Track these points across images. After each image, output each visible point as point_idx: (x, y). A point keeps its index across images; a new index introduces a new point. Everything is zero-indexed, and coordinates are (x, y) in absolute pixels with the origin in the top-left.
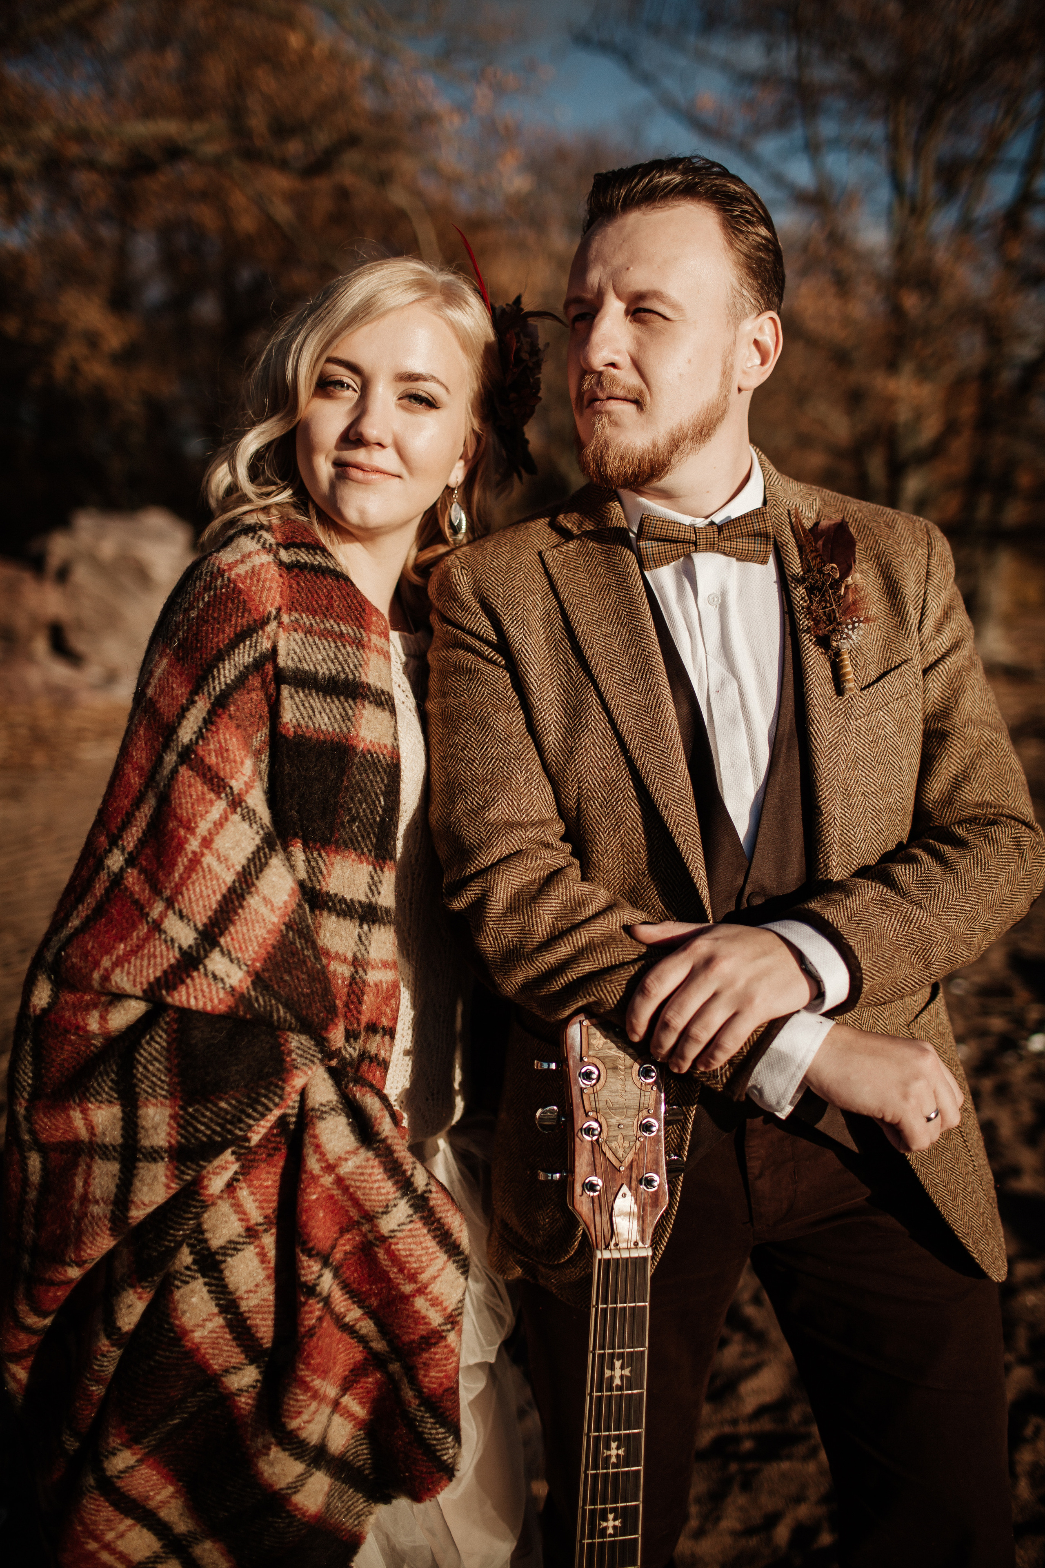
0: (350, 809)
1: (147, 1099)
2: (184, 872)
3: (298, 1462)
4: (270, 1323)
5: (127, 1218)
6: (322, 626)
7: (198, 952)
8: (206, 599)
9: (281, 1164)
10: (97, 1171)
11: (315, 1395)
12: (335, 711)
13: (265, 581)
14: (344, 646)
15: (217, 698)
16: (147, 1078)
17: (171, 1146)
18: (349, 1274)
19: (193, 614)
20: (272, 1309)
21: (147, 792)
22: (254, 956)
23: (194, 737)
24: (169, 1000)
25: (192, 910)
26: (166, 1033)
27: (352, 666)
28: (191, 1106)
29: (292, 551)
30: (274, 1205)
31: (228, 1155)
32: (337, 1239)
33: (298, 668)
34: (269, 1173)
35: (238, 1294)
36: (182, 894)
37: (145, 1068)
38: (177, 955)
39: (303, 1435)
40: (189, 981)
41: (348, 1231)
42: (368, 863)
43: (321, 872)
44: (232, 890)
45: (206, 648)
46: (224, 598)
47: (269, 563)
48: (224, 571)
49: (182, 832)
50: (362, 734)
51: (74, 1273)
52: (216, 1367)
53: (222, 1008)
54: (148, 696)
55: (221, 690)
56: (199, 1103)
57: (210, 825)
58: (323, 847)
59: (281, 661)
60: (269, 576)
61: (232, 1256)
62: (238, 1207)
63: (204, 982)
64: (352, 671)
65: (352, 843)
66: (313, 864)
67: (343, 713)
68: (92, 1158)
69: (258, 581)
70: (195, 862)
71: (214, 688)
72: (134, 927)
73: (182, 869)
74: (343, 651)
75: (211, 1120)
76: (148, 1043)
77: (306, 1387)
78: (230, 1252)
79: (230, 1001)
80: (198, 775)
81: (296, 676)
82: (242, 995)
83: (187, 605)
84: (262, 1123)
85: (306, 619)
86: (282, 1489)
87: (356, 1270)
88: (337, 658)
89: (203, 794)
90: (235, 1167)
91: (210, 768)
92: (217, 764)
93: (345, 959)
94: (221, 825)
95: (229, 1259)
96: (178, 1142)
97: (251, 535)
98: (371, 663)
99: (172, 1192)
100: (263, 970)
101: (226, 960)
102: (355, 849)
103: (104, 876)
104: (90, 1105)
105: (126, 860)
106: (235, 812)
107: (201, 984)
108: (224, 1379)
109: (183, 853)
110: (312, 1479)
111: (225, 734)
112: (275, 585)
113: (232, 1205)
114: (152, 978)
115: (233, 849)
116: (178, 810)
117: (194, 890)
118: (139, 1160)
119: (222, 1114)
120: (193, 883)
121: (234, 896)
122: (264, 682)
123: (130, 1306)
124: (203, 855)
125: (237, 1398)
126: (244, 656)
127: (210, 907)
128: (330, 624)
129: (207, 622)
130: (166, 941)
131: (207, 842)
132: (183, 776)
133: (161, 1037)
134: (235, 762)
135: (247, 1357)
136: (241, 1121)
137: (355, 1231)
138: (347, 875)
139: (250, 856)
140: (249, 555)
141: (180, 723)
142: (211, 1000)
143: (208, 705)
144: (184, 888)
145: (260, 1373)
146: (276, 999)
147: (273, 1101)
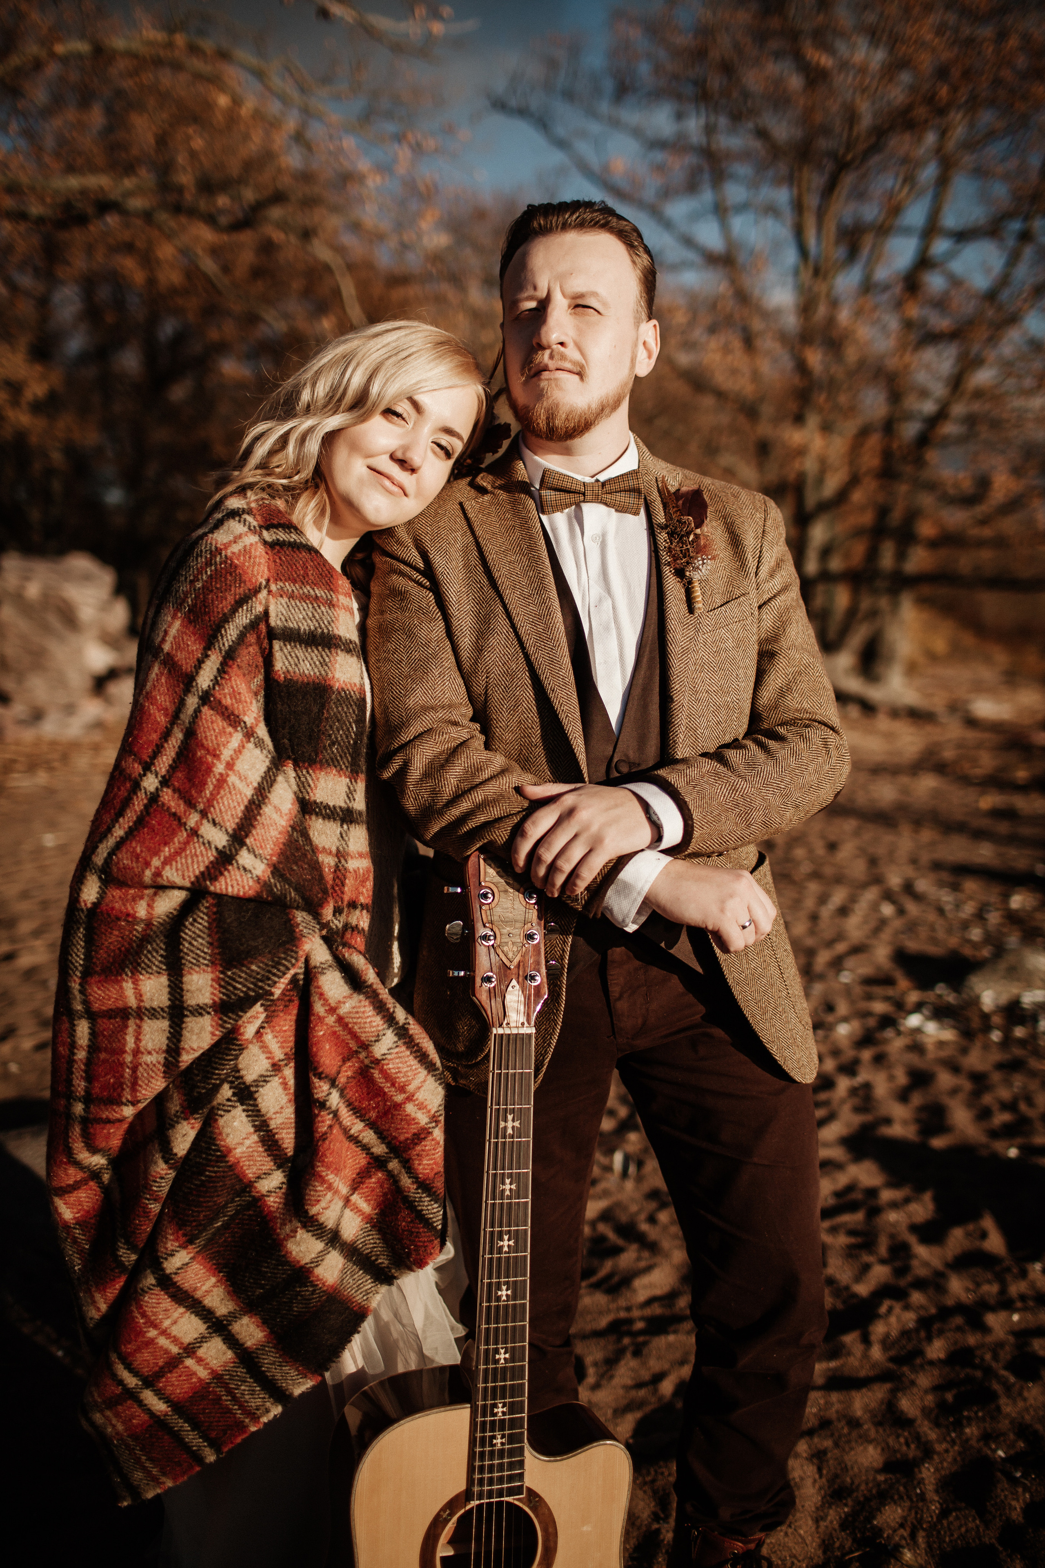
0: (330, 736)
1: (191, 968)
2: (214, 789)
3: (318, 1241)
4: (292, 1136)
5: (179, 1062)
6: (301, 592)
7: (230, 850)
8: (209, 573)
9: (295, 1012)
10: (147, 1029)
11: (330, 1187)
12: (315, 659)
13: (255, 557)
14: (319, 608)
15: (226, 652)
16: (192, 951)
17: (215, 1002)
18: (350, 1093)
19: (199, 585)
20: (293, 1125)
21: (172, 728)
22: (271, 852)
23: (211, 684)
24: (212, 888)
25: (223, 820)
26: (206, 914)
27: (326, 623)
28: (229, 970)
29: (273, 530)
30: (292, 1044)
31: (258, 1008)
32: (340, 1067)
33: (285, 627)
34: (285, 1020)
35: (268, 1115)
36: (213, 806)
37: (190, 943)
38: (215, 853)
39: (322, 1219)
40: (226, 873)
41: (349, 1060)
42: (346, 777)
43: (309, 786)
44: (251, 802)
45: (213, 612)
46: (223, 572)
47: (256, 543)
48: (221, 550)
49: (210, 759)
50: (337, 676)
51: (129, 1111)
52: (250, 1175)
53: (251, 893)
54: (165, 651)
55: (229, 646)
56: (236, 967)
57: (231, 752)
58: (310, 766)
59: (273, 622)
60: (258, 553)
61: (263, 1086)
62: (264, 1048)
63: (237, 872)
64: (326, 626)
65: (333, 761)
66: (303, 779)
67: (322, 661)
68: (141, 1019)
69: (250, 558)
70: (222, 781)
71: (224, 645)
72: (174, 833)
73: (211, 787)
74: (319, 611)
75: (246, 979)
76: (192, 924)
77: (323, 1181)
78: (261, 1083)
79: (257, 887)
80: (218, 713)
81: (284, 633)
82: (265, 881)
83: (192, 578)
84: (282, 980)
85: (289, 587)
86: (307, 1264)
87: (357, 1091)
88: (314, 617)
89: (224, 728)
90: (263, 1016)
91: (227, 708)
92: (232, 704)
93: (331, 852)
94: (240, 752)
95: (261, 1089)
96: (221, 999)
97: (237, 519)
98: (341, 619)
99: (216, 1038)
100: (279, 862)
101: (252, 856)
102: (335, 767)
103: (141, 795)
104: (141, 977)
105: (160, 782)
106: (249, 741)
107: (235, 875)
108: (256, 1184)
109: (212, 775)
110: (329, 1256)
111: (236, 681)
112: (263, 561)
113: (261, 1047)
114: (197, 873)
115: (250, 769)
116: (204, 741)
117: (223, 803)
118: (187, 1016)
119: (254, 974)
120: (222, 798)
121: (253, 807)
122: (258, 638)
123: (183, 1135)
124: (228, 775)
125: (267, 1199)
126: (243, 618)
127: (237, 815)
128: (307, 589)
129: (212, 591)
130: (204, 844)
131: (230, 766)
132: (206, 715)
133: (202, 919)
134: (246, 702)
135: (275, 1163)
136: (269, 979)
137: (354, 1060)
138: (330, 786)
139: (263, 775)
140: (240, 536)
141: (197, 673)
142: (243, 887)
143: (220, 658)
144: (215, 802)
145: (285, 1176)
146: (289, 884)
147: (291, 962)
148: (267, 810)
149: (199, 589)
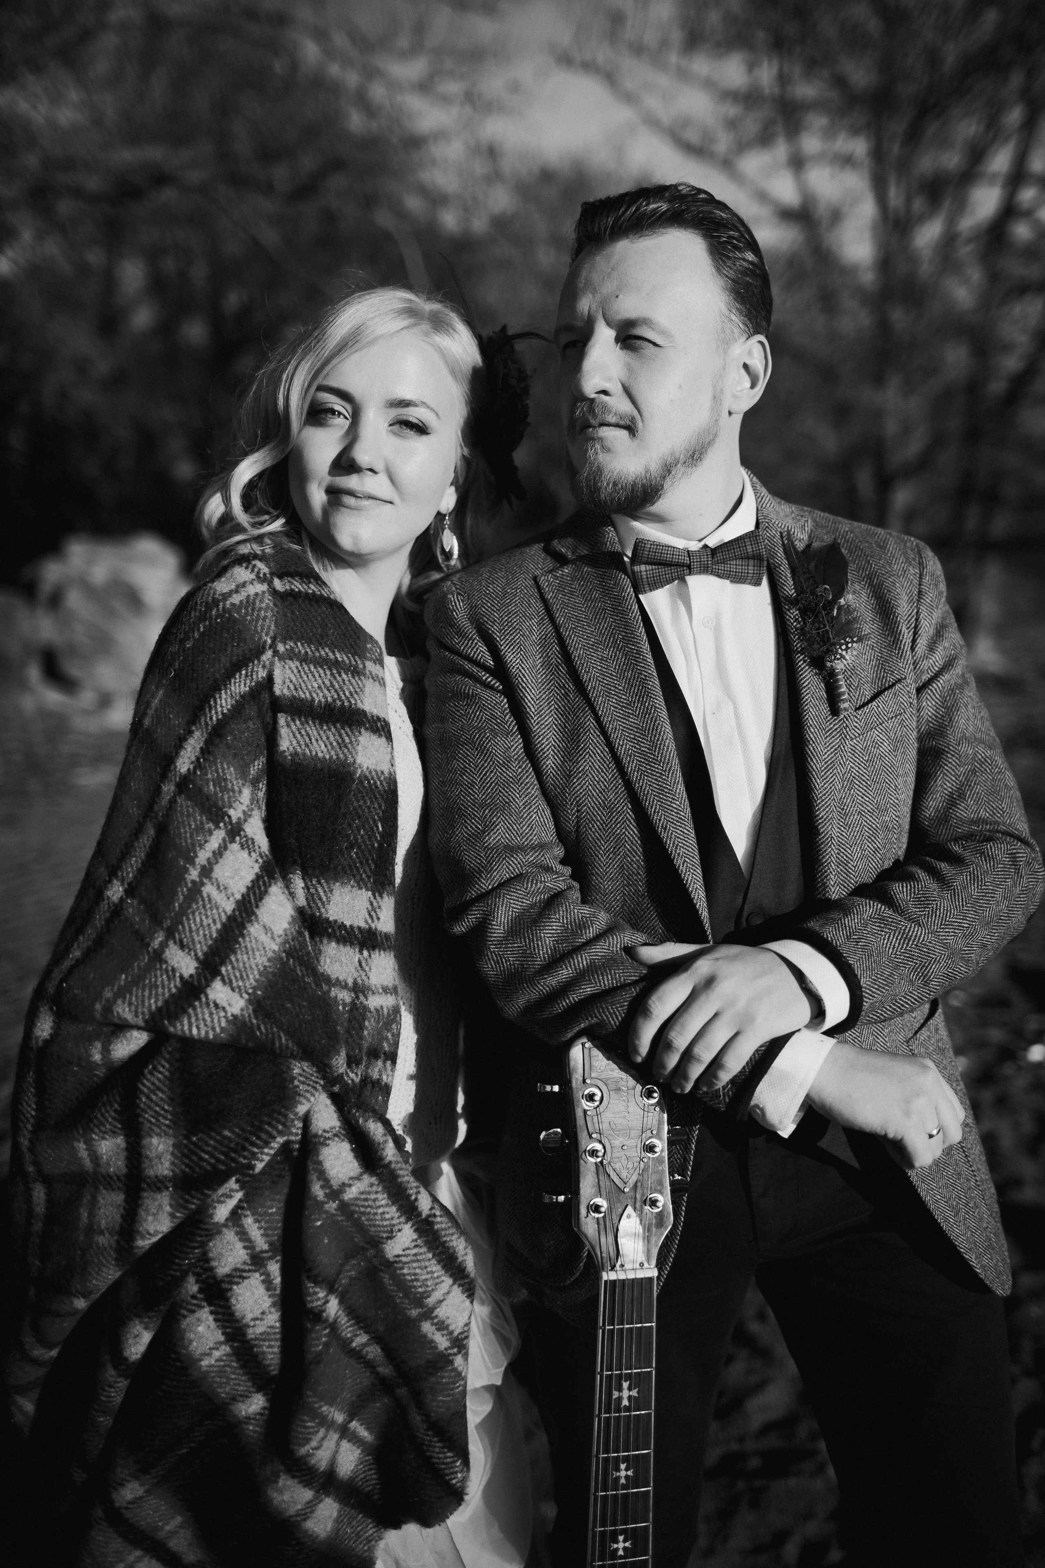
0: (348, 836)
1: (150, 1128)
2: (184, 901)
3: (307, 1489)
4: (277, 1350)
5: (132, 1248)
6: (317, 655)
7: (199, 981)
8: (202, 629)
9: (286, 1191)
10: (102, 1201)
11: (323, 1421)
12: (332, 738)
13: (260, 609)
14: (340, 675)
15: (214, 728)
16: (150, 1108)
17: (175, 1175)
18: (355, 1299)
19: (189, 644)
20: (279, 1336)
21: (144, 822)
22: (254, 983)
23: (192, 767)
24: (172, 1029)
25: (193, 940)
26: (168, 1062)
27: (347, 693)
28: (195, 1135)
29: (287, 579)
30: (279, 1232)
31: (232, 1184)
32: (342, 1266)
33: (294, 697)
34: (273, 1200)
35: (244, 1321)
36: (182, 923)
37: (148, 1097)
38: (179, 985)
39: (312, 1461)
40: (191, 1011)
41: (353, 1257)
42: (367, 890)
43: (320, 899)
44: (231, 918)
45: (202, 677)
46: (219, 628)
47: (264, 592)
48: (219, 601)
49: (181, 862)
50: (358, 761)
51: (81, 1304)
52: (223, 1395)
53: (224, 1036)
55: (218, 720)
56: (202, 1132)
57: (209, 854)
58: (322, 874)
59: (278, 690)
60: (264, 606)
61: (238, 1284)
62: (243, 1235)
63: (206, 1011)
64: (347, 698)
65: (351, 869)
66: (312, 890)
67: (340, 740)
68: (97, 1188)
69: (253, 610)
71: (211, 718)
72: (135, 957)
73: (181, 898)
74: (339, 678)
75: (215, 1148)
76: (151, 1073)
77: (314, 1413)
78: (236, 1280)
79: (232, 1030)
80: (196, 805)
81: (292, 705)
82: (244, 1023)
83: (182, 636)
84: (266, 1150)
85: (301, 648)
86: (292, 1516)
87: (362, 1296)
88: (332, 686)
89: (202, 823)
90: (239, 1195)
91: (208, 798)
92: (216, 793)
93: (346, 984)
94: (221, 854)
95: (235, 1287)
96: (183, 1172)
97: (244, 565)
98: (367, 690)
99: (177, 1221)
100: (264, 998)
101: (227, 989)
102: (354, 876)
104: (94, 1136)
106: (233, 841)
107: (203, 1013)
108: (232, 1407)
109: (183, 883)
110: (321, 1506)
111: (222, 764)
112: (269, 614)
113: (237, 1233)
114: (154, 1008)
115: (232, 878)
116: (177, 840)
117: (195, 919)
118: (144, 1190)
119: (226, 1142)
120: (193, 913)
121: (234, 925)
122: (260, 710)
123: (137, 1336)
124: (203, 884)
125: (245, 1426)
126: (240, 686)
127: (211, 936)
128: (326, 652)
129: (203, 652)
130: (167, 971)
131: (207, 871)
132: (181, 806)
133: (163, 1067)
134: (233, 791)
135: (254, 1384)
136: (244, 1149)
137: (360, 1257)
138: (346, 901)
139: (250, 885)
140: (244, 585)
141: (177, 754)
142: (213, 1029)
143: (206, 736)
144: (185, 918)
145: (267, 1400)
146: (278, 1027)
147: (277, 1129)
148: (254, 930)
149: (189, 649)
